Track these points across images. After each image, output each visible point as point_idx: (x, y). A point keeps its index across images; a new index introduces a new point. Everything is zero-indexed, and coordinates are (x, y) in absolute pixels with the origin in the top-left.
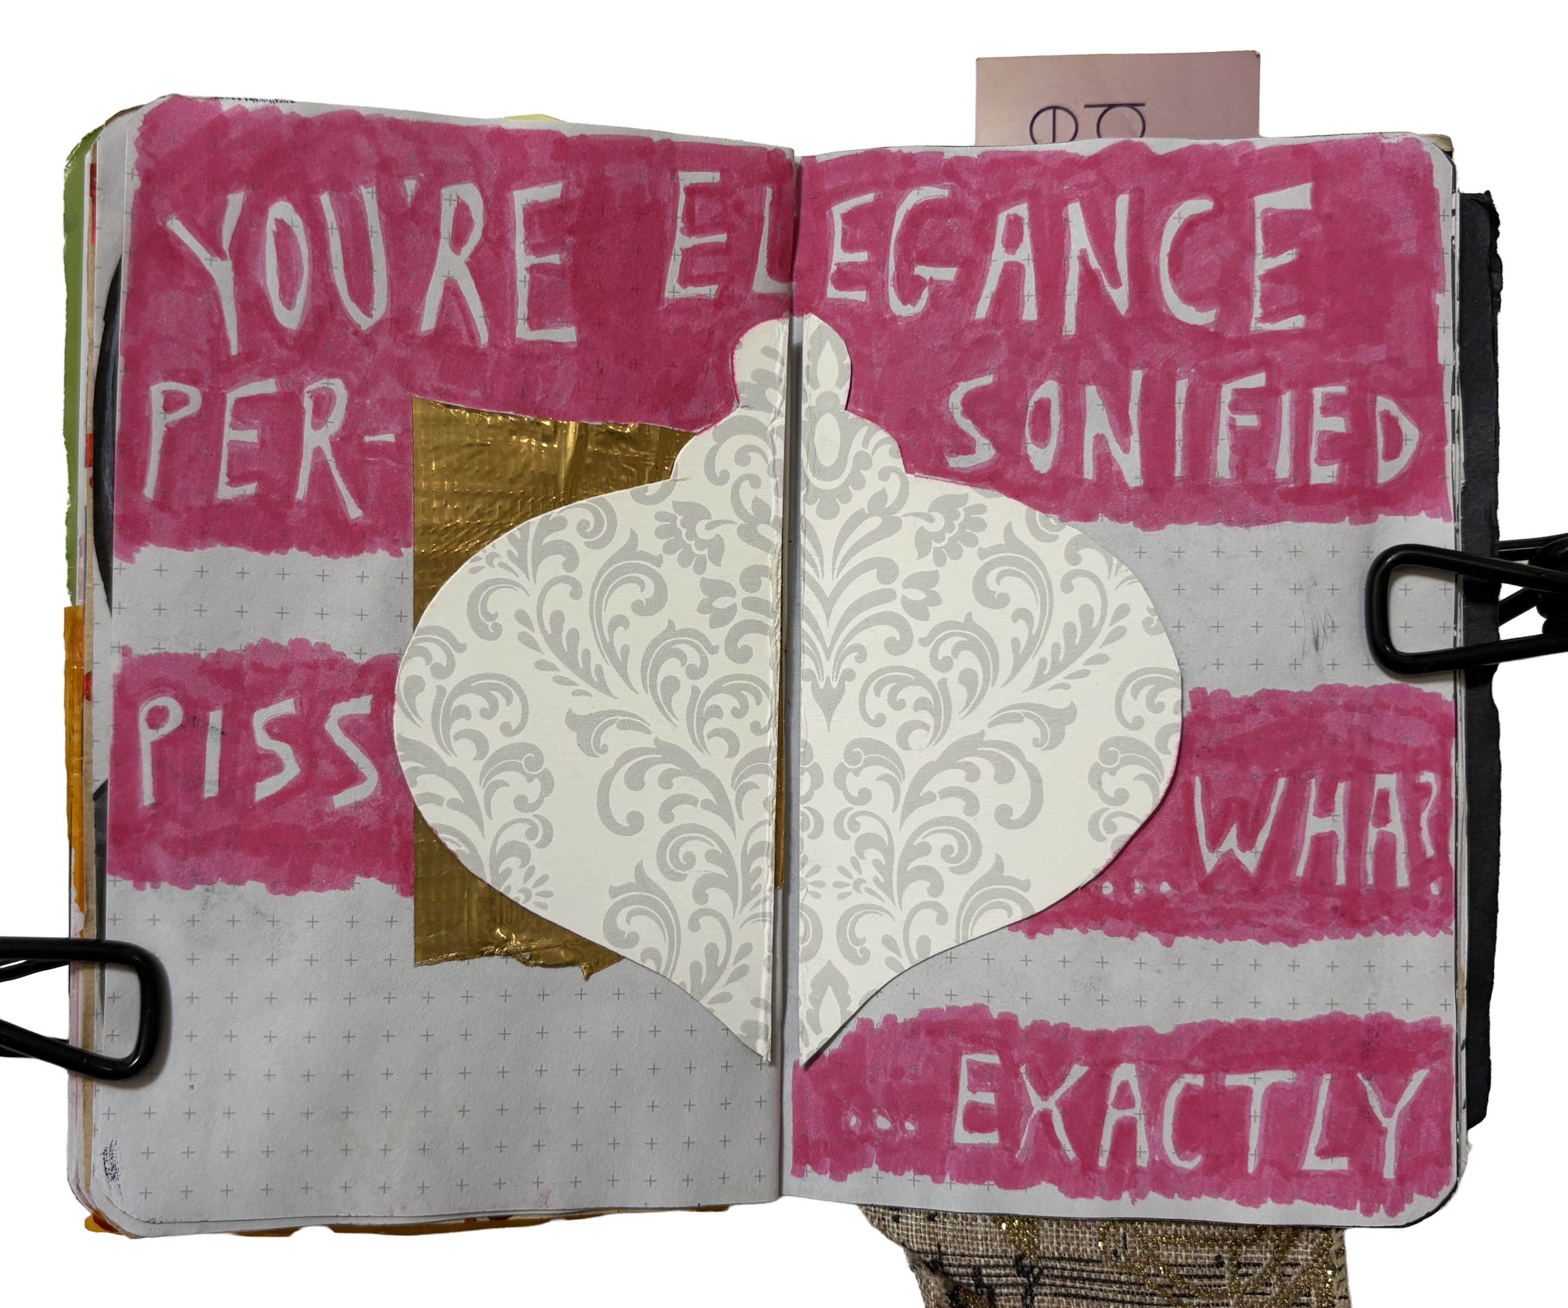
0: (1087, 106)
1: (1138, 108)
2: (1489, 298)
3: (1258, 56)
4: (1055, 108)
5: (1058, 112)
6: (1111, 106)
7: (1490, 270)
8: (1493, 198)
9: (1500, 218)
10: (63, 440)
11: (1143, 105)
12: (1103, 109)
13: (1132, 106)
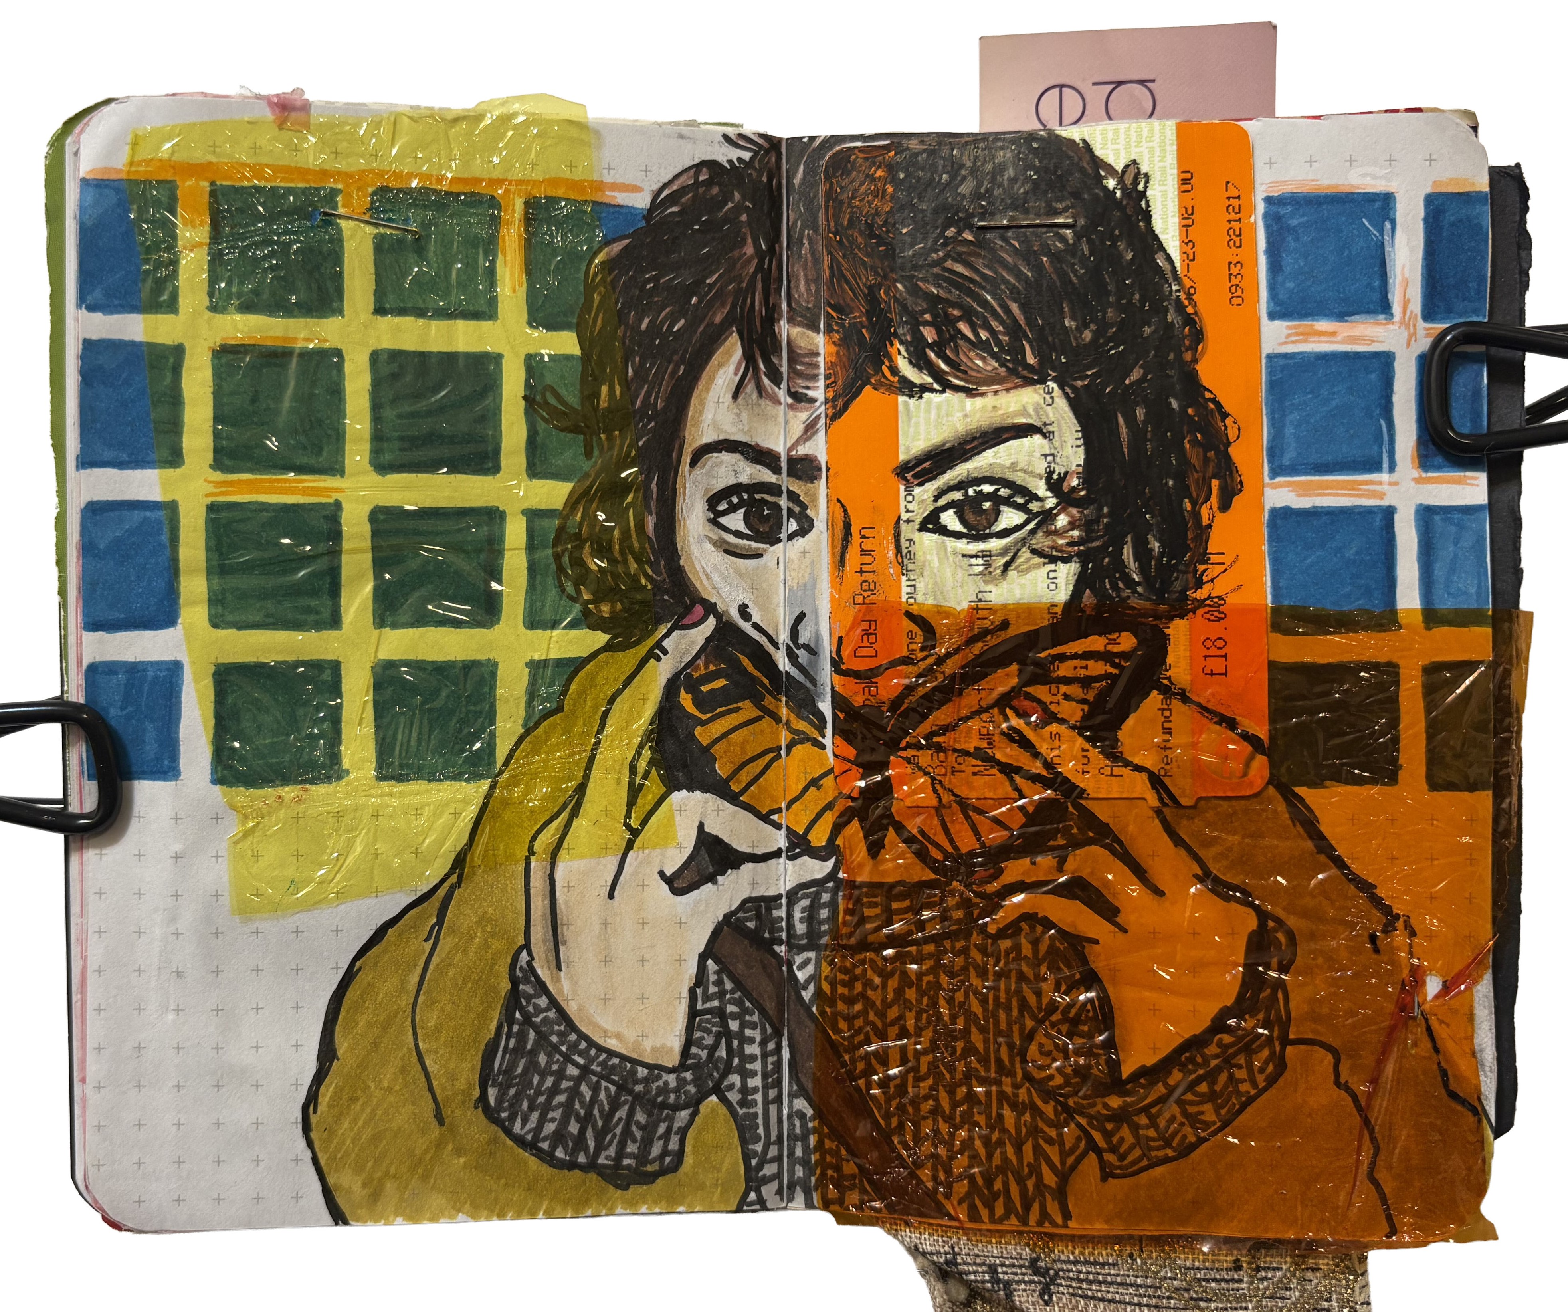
0: (1095, 84)
1: (1148, 84)
2: (1517, 276)
3: (1275, 27)
4: (1061, 86)
5: (1064, 89)
6: (1120, 83)
7: (1519, 247)
8: (1523, 170)
9: (1531, 192)
11: (1153, 81)
12: (1112, 86)
13: (1142, 82)
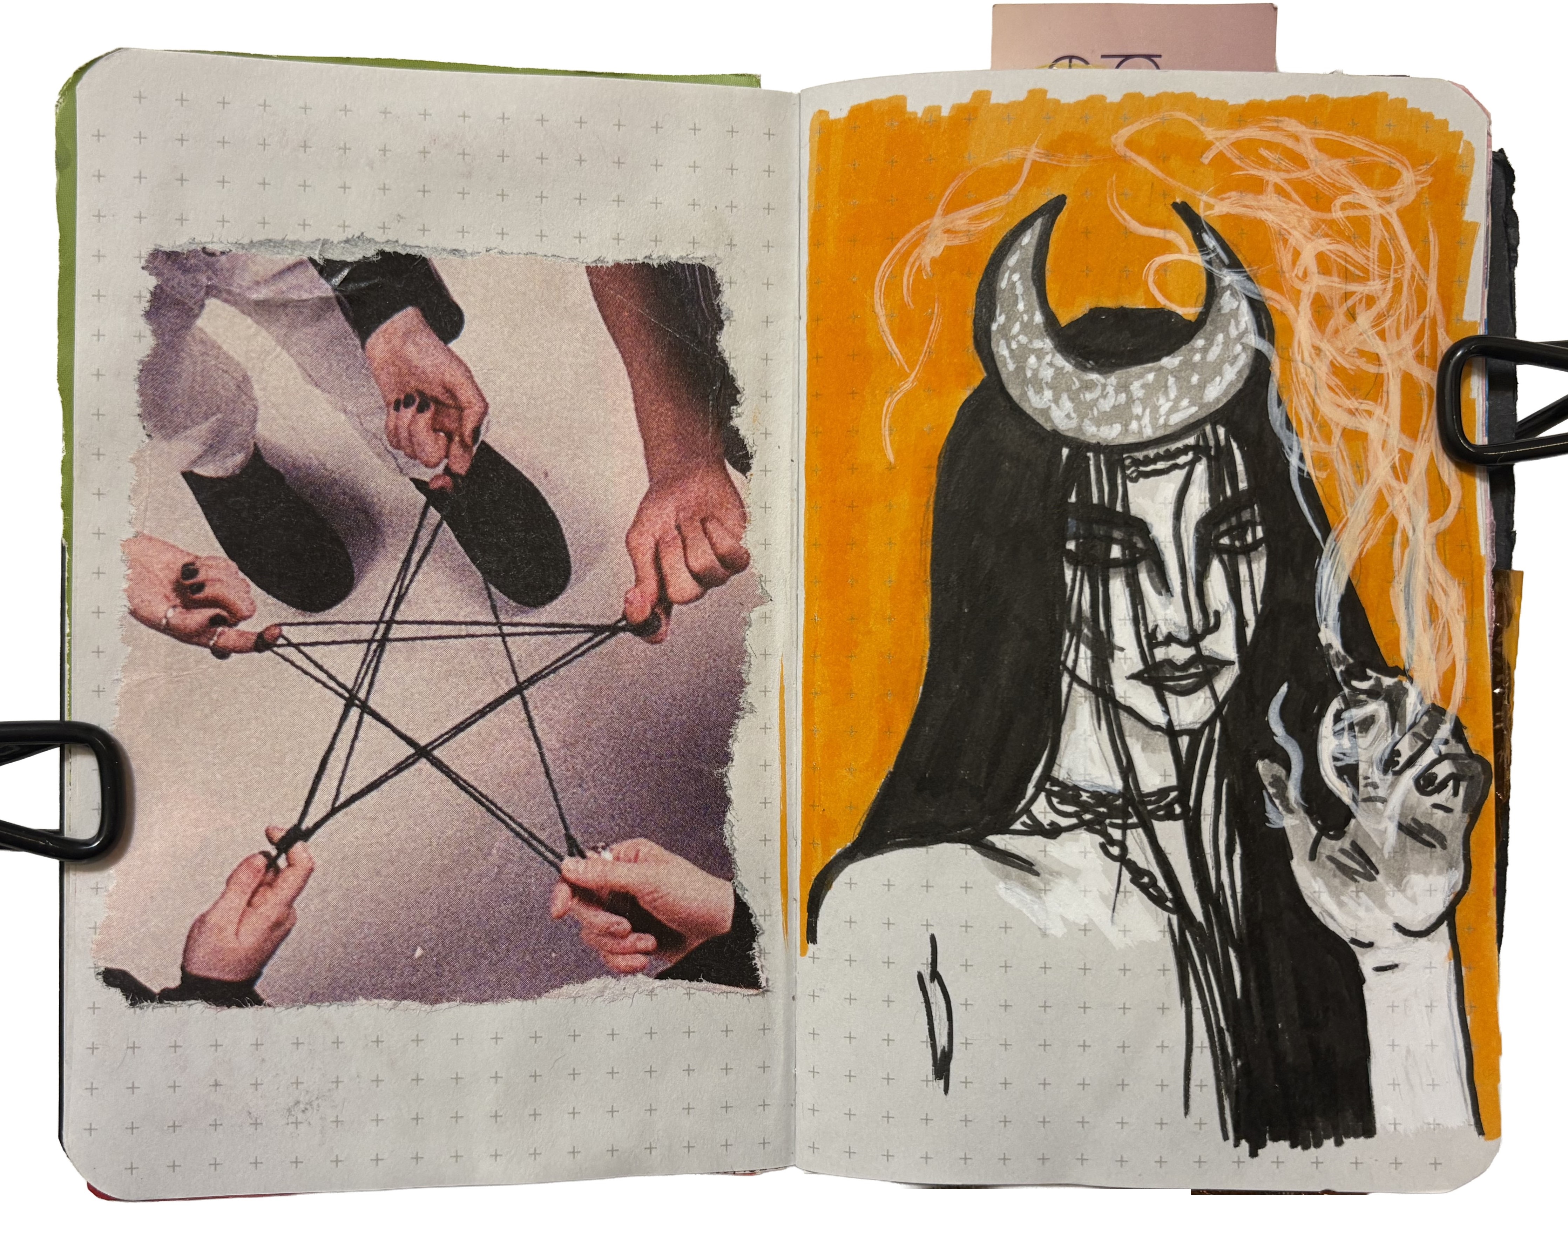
0: (1103, 56)
1: (1155, 59)
2: (1506, 253)
3: (1276, 9)
4: (1071, 58)
5: (1074, 61)
6: (1128, 57)
7: (1506, 226)
8: (1509, 156)
9: (1516, 174)
10: (57, 386)
11: (1160, 56)
12: (1120, 59)
13: (1149, 57)
